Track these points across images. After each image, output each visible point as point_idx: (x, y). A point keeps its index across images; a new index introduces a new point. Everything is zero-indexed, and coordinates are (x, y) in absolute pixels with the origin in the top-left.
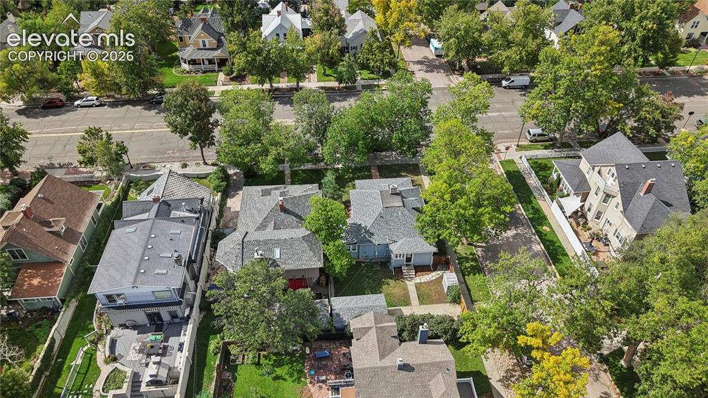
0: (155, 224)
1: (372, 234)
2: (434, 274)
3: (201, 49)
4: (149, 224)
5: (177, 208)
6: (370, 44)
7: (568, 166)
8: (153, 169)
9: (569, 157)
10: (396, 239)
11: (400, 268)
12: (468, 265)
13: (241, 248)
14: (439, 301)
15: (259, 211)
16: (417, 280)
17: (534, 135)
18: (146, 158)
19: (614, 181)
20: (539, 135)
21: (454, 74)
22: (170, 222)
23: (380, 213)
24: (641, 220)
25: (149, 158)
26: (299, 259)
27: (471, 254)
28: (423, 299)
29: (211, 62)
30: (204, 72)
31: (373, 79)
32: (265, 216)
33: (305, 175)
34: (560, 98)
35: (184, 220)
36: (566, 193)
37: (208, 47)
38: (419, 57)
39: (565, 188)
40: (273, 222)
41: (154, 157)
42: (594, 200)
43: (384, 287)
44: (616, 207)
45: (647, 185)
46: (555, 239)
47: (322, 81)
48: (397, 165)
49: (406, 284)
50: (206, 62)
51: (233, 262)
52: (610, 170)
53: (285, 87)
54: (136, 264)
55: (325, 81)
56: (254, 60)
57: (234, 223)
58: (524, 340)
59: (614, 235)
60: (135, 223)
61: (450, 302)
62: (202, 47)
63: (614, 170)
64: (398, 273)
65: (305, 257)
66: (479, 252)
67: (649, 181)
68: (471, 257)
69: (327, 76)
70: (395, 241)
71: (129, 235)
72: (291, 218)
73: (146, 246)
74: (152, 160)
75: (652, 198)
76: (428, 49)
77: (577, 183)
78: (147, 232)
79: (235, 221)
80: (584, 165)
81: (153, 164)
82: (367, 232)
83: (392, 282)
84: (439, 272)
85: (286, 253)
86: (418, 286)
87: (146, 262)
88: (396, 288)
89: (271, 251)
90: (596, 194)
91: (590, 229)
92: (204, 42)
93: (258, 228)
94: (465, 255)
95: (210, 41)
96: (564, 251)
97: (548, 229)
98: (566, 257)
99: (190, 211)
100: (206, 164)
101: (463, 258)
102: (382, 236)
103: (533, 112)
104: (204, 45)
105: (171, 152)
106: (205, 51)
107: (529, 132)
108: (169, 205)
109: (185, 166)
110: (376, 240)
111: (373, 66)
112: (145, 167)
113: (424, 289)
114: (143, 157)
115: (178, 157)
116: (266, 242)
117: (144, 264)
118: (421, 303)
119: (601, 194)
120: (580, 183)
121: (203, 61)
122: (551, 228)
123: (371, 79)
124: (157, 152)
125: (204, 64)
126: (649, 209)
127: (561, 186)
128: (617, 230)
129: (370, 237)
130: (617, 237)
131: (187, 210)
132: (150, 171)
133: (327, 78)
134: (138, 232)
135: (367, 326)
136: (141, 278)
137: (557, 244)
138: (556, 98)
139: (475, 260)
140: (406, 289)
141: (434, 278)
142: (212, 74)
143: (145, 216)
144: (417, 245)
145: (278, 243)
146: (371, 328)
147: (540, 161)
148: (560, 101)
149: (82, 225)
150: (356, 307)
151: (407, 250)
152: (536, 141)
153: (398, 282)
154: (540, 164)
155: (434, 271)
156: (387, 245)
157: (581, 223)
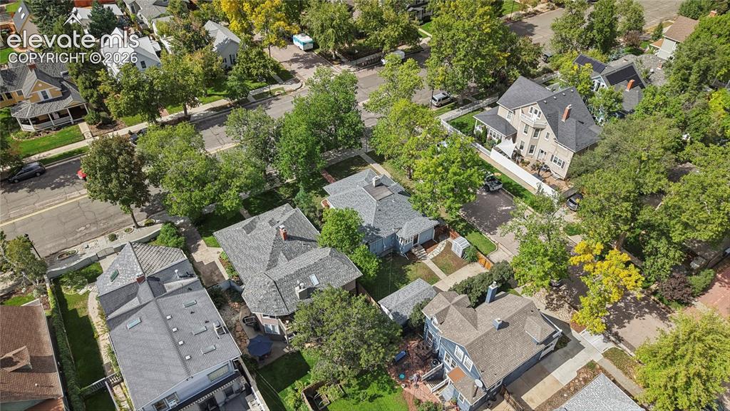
0: (161, 305)
1: (378, 230)
2: (440, 245)
3: (42, 103)
4: (152, 307)
5: (169, 279)
6: (246, 53)
7: (489, 117)
8: (74, 254)
9: (475, 111)
10: (399, 226)
11: (410, 251)
12: (460, 227)
13: (276, 289)
14: (459, 266)
15: (258, 248)
16: (430, 256)
17: (439, 100)
18: (54, 247)
19: (539, 116)
20: (444, 99)
21: (333, 64)
22: (176, 296)
23: (377, 207)
24: (573, 140)
25: (59, 245)
26: (338, 277)
27: (457, 217)
28: (448, 270)
29: (62, 114)
30: (58, 128)
31: (260, 87)
32: (270, 251)
33: (258, 201)
34: (461, 60)
35: (190, 287)
36: (497, 141)
37: (50, 97)
38: (290, 57)
39: (494, 136)
40: (282, 254)
41: (64, 241)
42: (525, 138)
43: (408, 273)
44: (547, 137)
45: (566, 111)
46: (509, 180)
47: (208, 103)
48: (341, 162)
49: (424, 263)
50: (56, 116)
51: (275, 307)
52: (532, 108)
53: (170, 119)
54: (174, 354)
55: (211, 102)
56: (137, 97)
57: (217, 276)
58: (578, 260)
59: (551, 160)
60: (133, 314)
61: (469, 263)
62: (43, 99)
63: (537, 107)
64: (411, 258)
65: (342, 272)
66: (461, 213)
67: (568, 108)
68: (458, 219)
69: (210, 95)
70: (400, 229)
71: (136, 328)
72: (297, 243)
73: (170, 331)
74: (64, 246)
75: (573, 121)
76: (292, 46)
77: (504, 128)
78: (158, 316)
79: (217, 273)
80: (502, 112)
81: (70, 250)
82: (373, 229)
83: (411, 267)
84: (443, 242)
85: (322, 276)
86: (435, 260)
87: (184, 347)
88: (419, 270)
89: (307, 280)
90: (526, 132)
91: (529, 163)
92: (44, 93)
93: (269, 265)
94: (452, 220)
95: (52, 90)
96: (521, 187)
97: (499, 174)
98: (526, 192)
99: (185, 277)
100: (138, 227)
101: (453, 222)
102: (387, 228)
103: (440, 78)
104: (46, 97)
105: (83, 228)
106: (50, 104)
107: (433, 98)
108: (158, 280)
109: (114, 238)
110: (384, 234)
111: (257, 74)
112: (61, 256)
113: (441, 261)
114: (49, 246)
115: (97, 231)
116: (298, 274)
117: (184, 351)
118: (448, 274)
119: (531, 131)
120: (506, 127)
121: (51, 115)
122: (500, 173)
123: (258, 88)
124: (65, 235)
125: (53, 119)
126: (575, 130)
127: (488, 136)
128: (553, 156)
129: (377, 233)
130: (555, 161)
131: (180, 277)
132: (71, 259)
133: (211, 98)
134: (145, 321)
135: (443, 307)
136: (191, 365)
137: (513, 184)
138: (458, 61)
139: (462, 220)
140: (426, 268)
141: (442, 249)
142: (69, 129)
143: (134, 303)
144: (419, 224)
145: (310, 269)
146: (449, 307)
147: (456, 121)
148: (463, 62)
149: (45, 346)
150: (408, 299)
151: (414, 232)
152: (442, 105)
153: (416, 264)
154: (457, 123)
155: (439, 242)
156: (394, 235)
157: (520, 160)
